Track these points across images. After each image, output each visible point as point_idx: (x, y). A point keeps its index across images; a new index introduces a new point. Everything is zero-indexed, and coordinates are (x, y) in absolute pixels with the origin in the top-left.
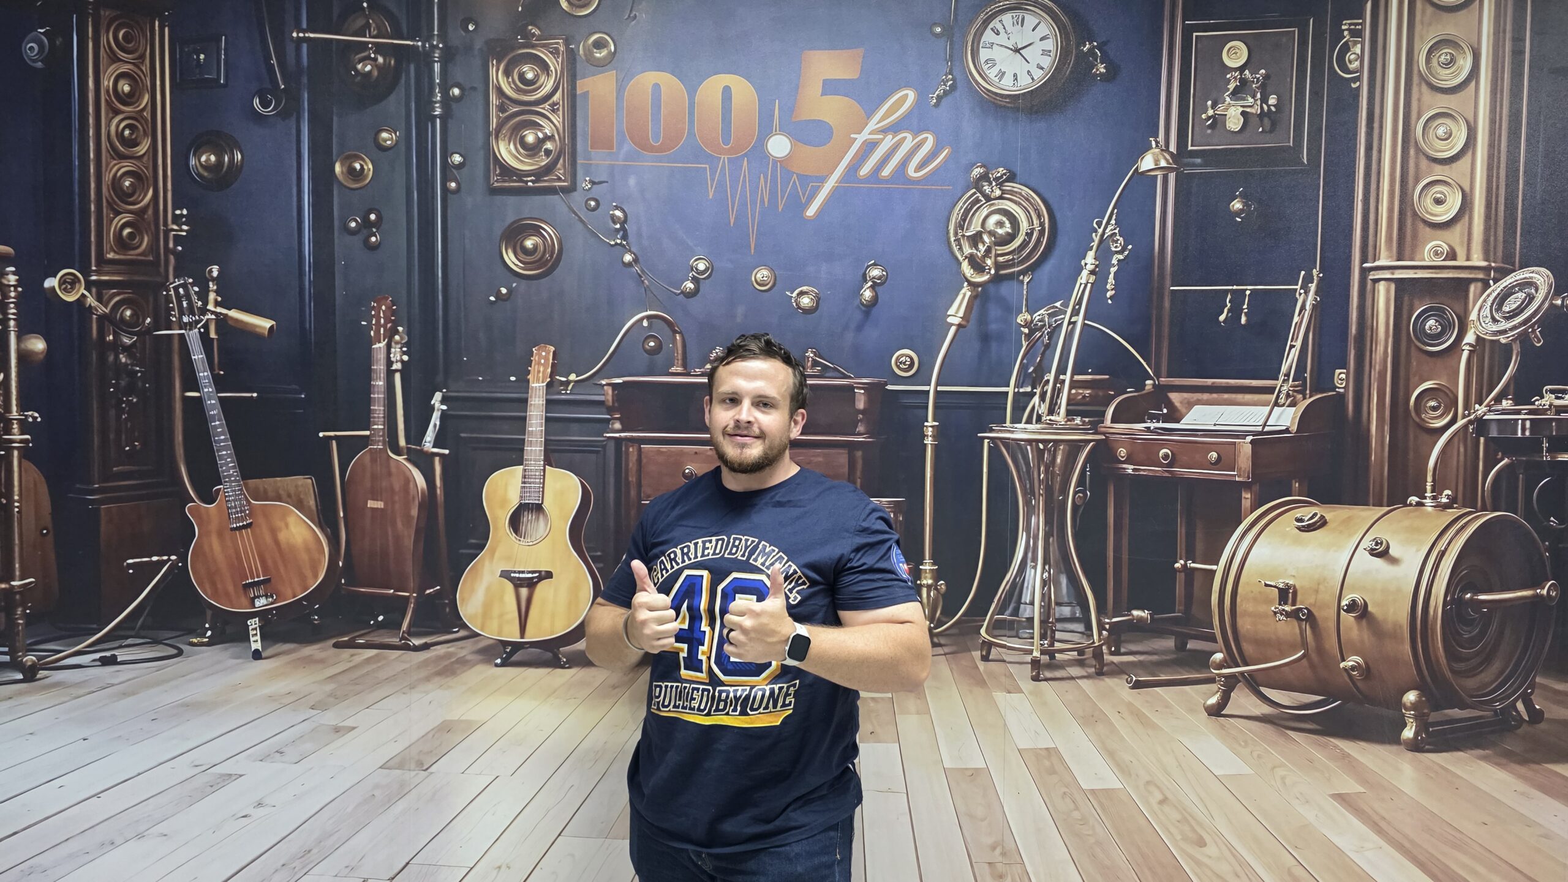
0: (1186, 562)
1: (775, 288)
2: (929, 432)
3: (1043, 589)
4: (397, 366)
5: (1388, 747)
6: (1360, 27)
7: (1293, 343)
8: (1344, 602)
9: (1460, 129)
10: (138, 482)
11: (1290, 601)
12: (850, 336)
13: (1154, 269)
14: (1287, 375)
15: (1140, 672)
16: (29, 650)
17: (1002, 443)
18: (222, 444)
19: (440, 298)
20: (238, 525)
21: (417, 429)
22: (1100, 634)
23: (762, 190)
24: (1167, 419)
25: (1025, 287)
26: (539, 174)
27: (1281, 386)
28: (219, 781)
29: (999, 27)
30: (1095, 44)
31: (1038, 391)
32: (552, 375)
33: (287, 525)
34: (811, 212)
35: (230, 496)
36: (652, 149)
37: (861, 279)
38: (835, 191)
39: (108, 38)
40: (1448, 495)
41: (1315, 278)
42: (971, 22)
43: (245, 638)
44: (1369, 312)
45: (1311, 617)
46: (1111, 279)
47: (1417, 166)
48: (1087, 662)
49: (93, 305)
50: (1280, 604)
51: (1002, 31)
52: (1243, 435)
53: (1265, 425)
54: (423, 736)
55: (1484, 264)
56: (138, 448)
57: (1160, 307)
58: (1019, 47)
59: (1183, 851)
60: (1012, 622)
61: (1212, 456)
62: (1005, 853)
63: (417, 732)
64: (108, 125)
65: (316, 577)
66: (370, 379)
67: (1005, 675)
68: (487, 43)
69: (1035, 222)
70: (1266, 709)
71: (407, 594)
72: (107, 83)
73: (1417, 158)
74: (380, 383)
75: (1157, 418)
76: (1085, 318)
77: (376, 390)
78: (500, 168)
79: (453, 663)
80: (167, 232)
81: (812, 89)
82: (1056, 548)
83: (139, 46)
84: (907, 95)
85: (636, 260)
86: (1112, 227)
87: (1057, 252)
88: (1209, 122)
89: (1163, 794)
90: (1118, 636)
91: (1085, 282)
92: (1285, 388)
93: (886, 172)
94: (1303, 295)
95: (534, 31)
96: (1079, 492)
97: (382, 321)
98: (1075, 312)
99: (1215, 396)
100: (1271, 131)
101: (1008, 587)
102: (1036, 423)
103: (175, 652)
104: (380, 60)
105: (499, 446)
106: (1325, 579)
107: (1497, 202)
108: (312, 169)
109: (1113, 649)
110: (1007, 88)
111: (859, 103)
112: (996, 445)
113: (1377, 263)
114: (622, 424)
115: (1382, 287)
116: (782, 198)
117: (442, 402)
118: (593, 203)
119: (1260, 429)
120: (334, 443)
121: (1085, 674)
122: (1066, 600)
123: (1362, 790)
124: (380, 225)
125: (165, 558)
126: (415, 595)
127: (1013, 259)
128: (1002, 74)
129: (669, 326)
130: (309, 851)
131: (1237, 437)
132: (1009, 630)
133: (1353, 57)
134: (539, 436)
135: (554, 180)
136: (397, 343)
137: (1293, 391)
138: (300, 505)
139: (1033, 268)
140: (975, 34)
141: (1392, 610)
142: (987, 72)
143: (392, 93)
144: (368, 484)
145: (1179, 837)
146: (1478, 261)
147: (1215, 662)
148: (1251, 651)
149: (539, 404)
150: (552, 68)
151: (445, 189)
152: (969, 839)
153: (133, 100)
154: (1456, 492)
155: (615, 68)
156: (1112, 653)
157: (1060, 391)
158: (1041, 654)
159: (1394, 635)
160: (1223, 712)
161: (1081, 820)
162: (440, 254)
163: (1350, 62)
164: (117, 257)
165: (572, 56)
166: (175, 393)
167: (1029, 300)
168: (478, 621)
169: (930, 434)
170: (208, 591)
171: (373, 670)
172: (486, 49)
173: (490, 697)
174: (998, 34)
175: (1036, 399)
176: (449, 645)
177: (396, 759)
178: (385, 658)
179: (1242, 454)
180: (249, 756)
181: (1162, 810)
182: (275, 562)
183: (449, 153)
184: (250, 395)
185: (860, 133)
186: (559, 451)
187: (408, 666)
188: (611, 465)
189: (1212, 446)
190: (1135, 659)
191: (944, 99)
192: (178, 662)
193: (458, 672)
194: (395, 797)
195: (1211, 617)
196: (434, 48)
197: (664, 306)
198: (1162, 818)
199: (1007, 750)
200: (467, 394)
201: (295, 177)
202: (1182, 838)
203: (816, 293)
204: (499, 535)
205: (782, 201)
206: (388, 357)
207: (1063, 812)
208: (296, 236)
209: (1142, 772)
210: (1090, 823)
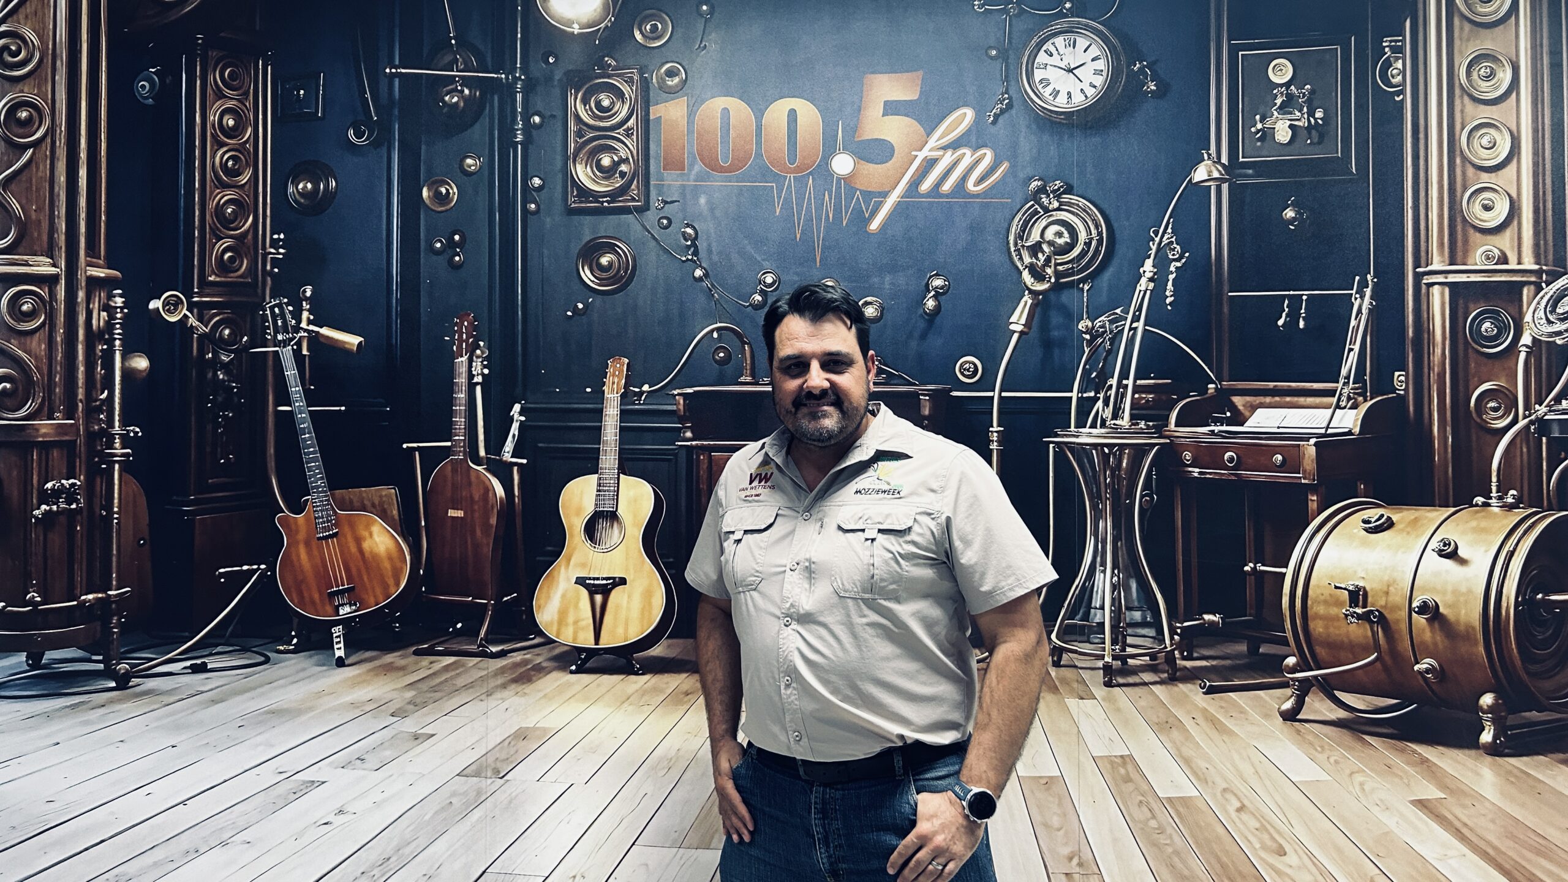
0: (1255, 565)
2: (995, 436)
3: (1113, 594)
4: (478, 379)
5: (1467, 752)
6: (1400, 44)
7: (1351, 347)
8: (1415, 604)
9: (1503, 139)
10: (231, 493)
11: (1361, 603)
12: (913, 344)
13: (1211, 276)
14: (1348, 377)
15: (1213, 677)
16: (122, 658)
17: (1068, 447)
18: (311, 456)
19: (520, 313)
20: (324, 534)
21: (496, 440)
22: (1172, 639)
23: (827, 206)
24: (1230, 422)
25: (1085, 294)
26: (614, 195)
27: (1342, 389)
28: (302, 787)
29: (1052, 49)
30: (1145, 63)
31: (1101, 396)
32: (626, 387)
33: (371, 535)
34: (874, 225)
35: (317, 506)
37: (924, 288)
38: (898, 205)
39: (215, 77)
40: (1513, 495)
41: (1370, 283)
42: (1025, 46)
43: (331, 647)
44: (1425, 316)
45: (1382, 620)
46: (1170, 286)
47: (1464, 173)
48: (1160, 667)
49: (194, 325)
50: (1351, 607)
51: (1055, 52)
52: (1306, 437)
53: (1328, 427)
54: (501, 743)
55: (1536, 267)
56: (232, 460)
57: (1220, 312)
58: (1072, 67)
59: (1262, 860)
60: (1084, 626)
61: (1277, 458)
62: (1082, 865)
63: (494, 739)
64: (213, 157)
65: (398, 585)
66: (452, 392)
67: (1077, 681)
68: (567, 73)
69: (1093, 232)
70: (1342, 714)
71: (486, 602)
72: (213, 117)
73: (1463, 166)
74: (462, 396)
75: (1221, 422)
76: (1145, 325)
77: (458, 402)
78: (577, 190)
79: (529, 669)
80: (265, 255)
81: (874, 110)
82: (1125, 552)
83: (243, 83)
84: (965, 113)
85: (706, 275)
86: (1169, 236)
87: (1116, 261)
88: (1259, 135)
89: (1241, 802)
90: (1190, 641)
91: (1144, 289)
92: (1346, 391)
93: (947, 187)
94: (1359, 300)
95: (610, 61)
96: (1146, 495)
97: (464, 336)
98: (1136, 319)
99: (1277, 399)
100: (1319, 143)
101: (1077, 592)
102: (1101, 428)
103: (262, 659)
104: (467, 92)
105: (574, 455)
106: (1394, 581)
107: (1545, 207)
108: (401, 193)
109: (1185, 654)
110: (1061, 105)
111: (918, 121)
112: (1062, 451)
113: (1429, 268)
114: (692, 432)
115: (1436, 290)
116: (846, 213)
117: (521, 414)
118: (665, 222)
119: (1323, 431)
120: (417, 453)
121: (1158, 679)
122: (1136, 604)
123: (1444, 796)
124: (464, 246)
125: (255, 567)
126: (492, 602)
127: (1073, 268)
128: (1055, 93)
129: (737, 337)
130: (388, 859)
131: (1301, 439)
132: (1080, 635)
133: (1395, 72)
134: (613, 446)
135: (628, 201)
136: (478, 357)
137: (1354, 393)
138: (384, 515)
139: (1092, 277)
140: (1029, 56)
141: (1463, 612)
142: (1042, 91)
143: (476, 122)
144: (449, 494)
145: (1258, 846)
146: (1529, 264)
147: (1288, 666)
148: (1324, 654)
149: (614, 414)
150: (627, 96)
151: (525, 210)
152: (1045, 850)
153: (237, 133)
154: (1521, 492)
155: (687, 95)
156: (1184, 658)
157: (1124, 395)
158: (1113, 660)
159: (1467, 636)
160: (1298, 718)
161: (1157, 829)
162: (520, 272)
163: (1393, 77)
164: (218, 279)
165: (645, 85)
166: (268, 408)
167: (1090, 307)
168: (555, 628)
169: (995, 439)
170: (296, 601)
171: (452, 678)
172: (565, 80)
173: (566, 704)
174: (1051, 55)
175: (1100, 404)
176: (525, 652)
177: (473, 767)
178: (463, 665)
179: (1307, 456)
180: (331, 763)
181: (1240, 819)
182: (359, 571)
183: (529, 176)
184: (338, 408)
185: (921, 150)
186: (632, 460)
187: (485, 672)
188: (684, 473)
189: (1276, 449)
190: (1208, 664)
191: (1001, 117)
192: (265, 670)
193: (534, 678)
194: (471, 805)
195: (1283, 621)
196: (516, 79)
197: (734, 319)
198: (1241, 826)
199: (1081, 757)
200: (544, 406)
201: (385, 202)
202: (1260, 847)
203: (880, 303)
204: (575, 543)
205: (846, 216)
206: (470, 371)
207: (1140, 822)
208: (385, 257)
209: (1219, 780)
210: (1168, 833)
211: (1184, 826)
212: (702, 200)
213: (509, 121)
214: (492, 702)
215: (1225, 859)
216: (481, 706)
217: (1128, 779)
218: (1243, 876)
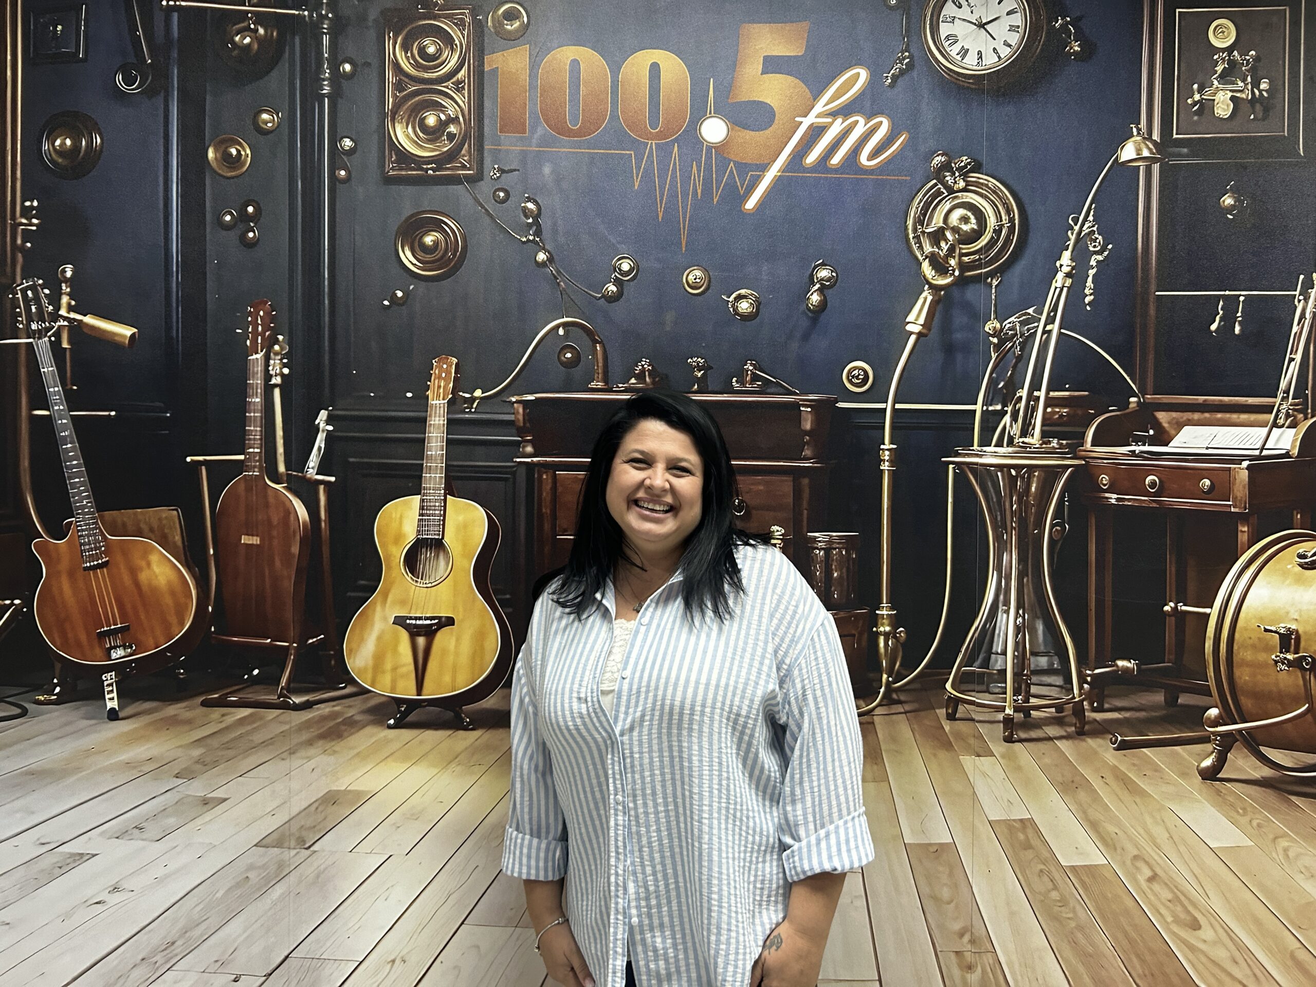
0: (1176, 604)
1: (710, 291)
2: (886, 456)
3: (1017, 637)
4: (277, 380)
7: (1293, 356)
11: (1292, 648)
12: (794, 345)
13: (1137, 272)
14: (1287, 392)
15: (1125, 730)
17: (969, 468)
18: (74, 470)
19: (326, 302)
20: (92, 564)
21: (299, 453)
22: (1081, 688)
23: (694, 180)
24: (1153, 441)
25: (993, 291)
26: (440, 161)
27: (1280, 404)
28: (68, 861)
30: (1068, 19)
31: (1009, 409)
32: (454, 392)
33: (149, 564)
34: (751, 204)
35: (83, 530)
36: (570, 133)
37: (808, 280)
38: (778, 181)
43: (100, 695)
46: (1089, 282)
48: (1067, 720)
50: (1281, 652)
51: (964, 3)
52: (1238, 460)
53: (1263, 448)
54: (305, 809)
57: (1145, 314)
58: (984, 21)
59: (1174, 934)
60: (984, 673)
61: (1204, 484)
62: (974, 942)
63: (298, 804)
65: (182, 625)
66: (245, 395)
67: (974, 736)
68: (384, 12)
69: (1004, 218)
70: (1267, 772)
71: (287, 644)
74: (257, 400)
75: (1143, 441)
76: (1060, 328)
77: (252, 408)
78: (396, 155)
79: (339, 723)
80: (15, 226)
81: (752, 68)
82: (1031, 589)
84: (858, 74)
85: (551, 259)
86: (1090, 224)
87: (1029, 252)
88: (1196, 108)
89: (1153, 870)
90: (1101, 690)
91: (1060, 285)
92: (1284, 407)
93: (836, 160)
94: (1302, 302)
96: (1057, 525)
97: (260, 328)
98: (1050, 320)
99: (1207, 415)
100: (1264, 119)
101: (976, 635)
103: (18, 711)
104: (261, 31)
105: (393, 472)
108: (182, 154)
109: (1095, 704)
110: (970, 67)
111: (804, 83)
112: (963, 472)
114: (534, 447)
116: (718, 188)
117: (328, 422)
118: (502, 194)
119: (1257, 453)
120: (203, 468)
121: (1064, 734)
122: (1042, 649)
124: (259, 220)
125: (8, 602)
127: (980, 259)
128: (964, 52)
129: (588, 335)
130: (173, 943)
131: (1233, 462)
132: (978, 684)
134: (439, 461)
135: (457, 168)
136: (276, 354)
137: (1294, 410)
138: (164, 542)
139: (1002, 270)
140: (934, 8)
142: (948, 50)
143: (272, 69)
144: (243, 517)
145: (1170, 919)
147: (1209, 718)
148: (1250, 705)
149: (439, 425)
150: (457, 42)
151: (333, 178)
152: (933, 925)
155: (529, 42)
156: (1094, 710)
157: (1034, 409)
158: (1014, 712)
160: (1218, 776)
161: (1059, 901)
162: (327, 252)
165: (479, 28)
166: (21, 412)
167: (998, 308)
168: (369, 676)
169: (887, 458)
170: (58, 644)
171: (248, 733)
172: (381, 20)
173: (382, 764)
174: (960, 7)
175: (1007, 419)
176: (334, 703)
177: (275, 836)
178: (261, 718)
179: (1238, 481)
180: (103, 833)
181: (1151, 889)
182: (135, 607)
183: (338, 138)
184: (106, 413)
185: (805, 116)
186: (463, 478)
187: (287, 727)
188: (522, 494)
189: (1204, 472)
190: (1120, 716)
191: (900, 79)
192: (22, 724)
193: (345, 734)
194: (272, 880)
195: (1205, 668)
196: (322, 18)
197: (583, 313)
198: (1152, 898)
199: (976, 822)
200: (356, 413)
201: (161, 164)
202: (1173, 921)
203: (756, 297)
204: (393, 575)
205: (717, 192)
206: (267, 370)
207: (1040, 893)
208: (162, 231)
209: (1129, 847)
210: (1071, 905)
211: (1089, 899)
212: (547, 170)
213: (313, 65)
214: (296, 762)
215: (1133, 935)
216: (283, 766)
217: (1027, 846)
218: (1153, 952)
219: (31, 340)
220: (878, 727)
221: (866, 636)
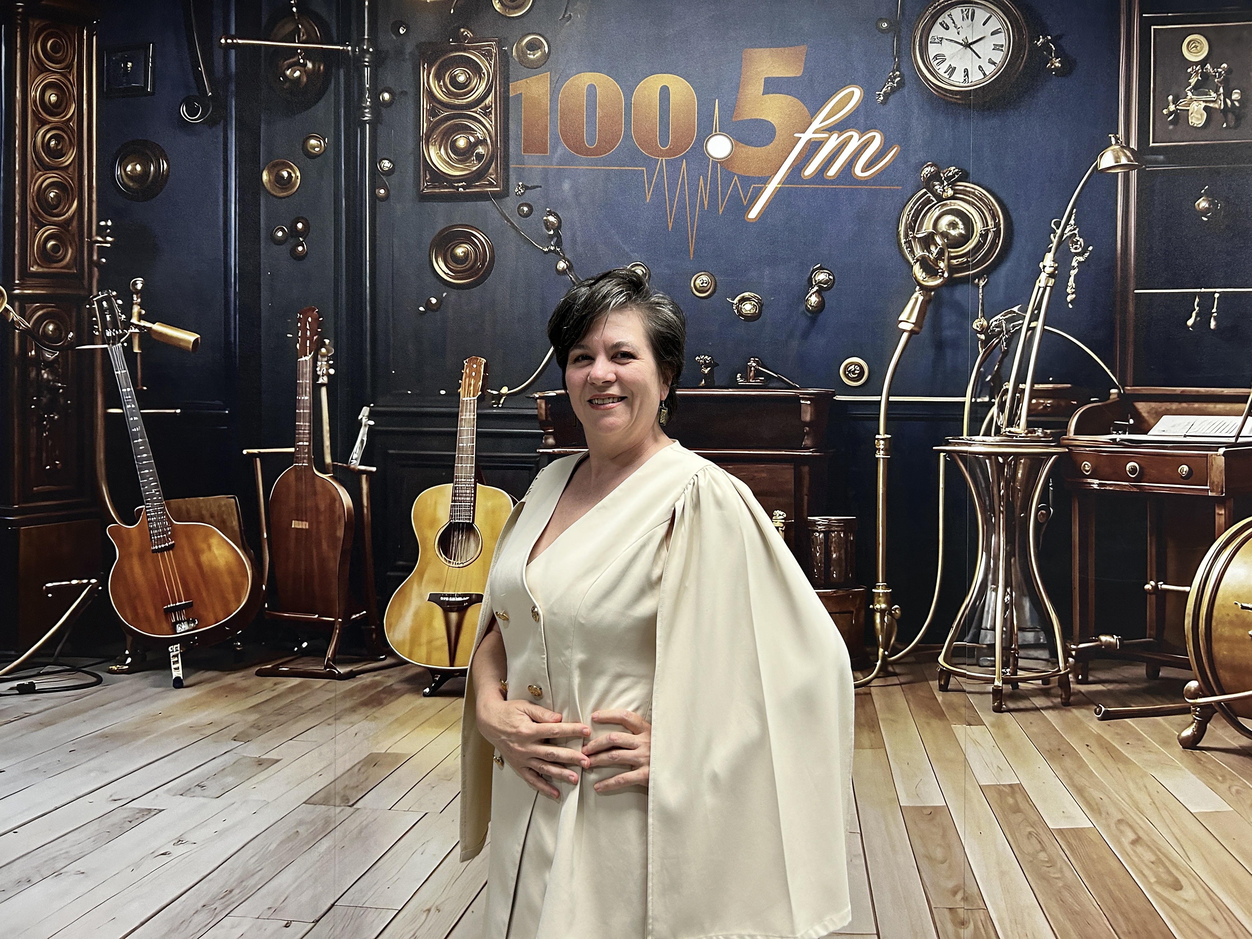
0: (1156, 583)
1: (716, 294)
2: (881, 445)
3: (1005, 613)
4: (324, 380)
10: (58, 502)
12: (794, 344)
13: (1116, 272)
15: (1109, 702)
17: (959, 456)
18: (144, 462)
19: (368, 308)
20: (160, 547)
21: (343, 446)
22: (1066, 661)
23: (701, 192)
24: (1133, 430)
25: (981, 291)
26: (470, 180)
28: (138, 816)
29: (948, 21)
30: (1049, 38)
31: (996, 401)
32: (483, 389)
33: (210, 547)
34: (753, 214)
35: (152, 517)
36: (588, 152)
37: (806, 283)
38: (778, 192)
39: (36, 49)
42: (919, 17)
43: (166, 665)
46: (1071, 282)
48: (1053, 691)
49: (15, 319)
51: (951, 25)
52: (1214, 447)
53: (1238, 436)
54: (348, 770)
56: (59, 466)
57: (1124, 311)
58: (970, 42)
59: (1157, 894)
60: (974, 647)
61: (1182, 469)
62: (967, 898)
63: (342, 766)
64: (35, 136)
65: (239, 601)
67: (965, 706)
68: (419, 46)
69: (989, 223)
71: (333, 619)
72: (34, 93)
74: (306, 398)
75: (1123, 429)
76: (1044, 325)
77: (302, 405)
78: (430, 175)
79: (380, 692)
80: (92, 243)
81: (754, 89)
82: (1018, 569)
83: (67, 56)
84: (853, 92)
85: (570, 268)
86: (1072, 228)
87: (1014, 255)
88: (1171, 118)
89: (1136, 833)
90: (1085, 663)
91: (1044, 285)
93: (832, 172)
95: (466, 33)
96: (1042, 508)
97: (309, 333)
98: (1034, 318)
99: (1184, 405)
100: (1236, 127)
101: (967, 611)
102: (995, 435)
103: (94, 680)
104: (310, 65)
105: (428, 463)
108: (239, 177)
109: (1080, 677)
110: (957, 84)
111: (801, 100)
112: (953, 460)
114: (555, 439)
116: (723, 200)
117: (369, 418)
118: (526, 209)
119: (1233, 440)
120: (258, 459)
121: (1050, 704)
122: (1029, 624)
124: (307, 235)
125: (85, 581)
126: (340, 620)
127: (968, 262)
128: (952, 70)
130: (231, 891)
131: (1209, 449)
132: (968, 657)
134: (469, 452)
135: (485, 186)
136: (323, 356)
138: (223, 526)
139: (988, 272)
140: (923, 30)
142: (937, 68)
143: (320, 99)
144: (293, 504)
145: (1153, 880)
147: (1189, 690)
148: (1228, 679)
149: (470, 419)
150: (485, 71)
151: (374, 196)
152: (928, 884)
153: (59, 110)
155: (550, 70)
156: (1079, 682)
157: (1020, 400)
158: (1003, 683)
160: (1198, 745)
161: (1047, 862)
162: (368, 263)
164: (41, 270)
165: (505, 58)
166: (97, 410)
167: (985, 306)
168: (407, 648)
169: (882, 447)
170: (130, 618)
171: (298, 700)
172: (417, 53)
173: (418, 729)
175: (994, 410)
176: (376, 673)
177: (321, 794)
178: (309, 687)
179: (1214, 467)
180: (169, 790)
181: (1135, 852)
182: (197, 585)
183: (378, 160)
184: (173, 411)
185: (804, 132)
186: (489, 468)
187: (333, 695)
189: (1182, 459)
190: (1104, 688)
191: (892, 96)
192: (96, 691)
193: (385, 702)
194: (320, 834)
195: (1185, 643)
196: (364, 52)
198: (1136, 859)
199: (968, 787)
200: (395, 409)
201: (221, 186)
202: (1157, 882)
203: (758, 299)
204: (429, 556)
205: (722, 203)
206: (314, 371)
207: (1029, 854)
208: (222, 246)
209: (1113, 810)
210: (1059, 866)
211: (1075, 859)
212: (566, 186)
213: (356, 96)
214: (340, 727)
215: (1117, 893)
216: (328, 731)
217: (1016, 810)
218: (1137, 912)
219: (106, 346)
220: (875, 698)
221: (863, 613)
